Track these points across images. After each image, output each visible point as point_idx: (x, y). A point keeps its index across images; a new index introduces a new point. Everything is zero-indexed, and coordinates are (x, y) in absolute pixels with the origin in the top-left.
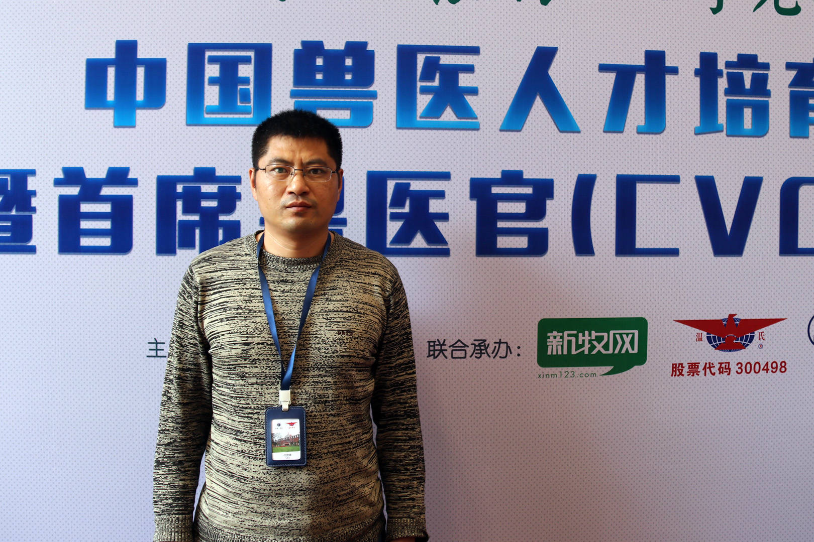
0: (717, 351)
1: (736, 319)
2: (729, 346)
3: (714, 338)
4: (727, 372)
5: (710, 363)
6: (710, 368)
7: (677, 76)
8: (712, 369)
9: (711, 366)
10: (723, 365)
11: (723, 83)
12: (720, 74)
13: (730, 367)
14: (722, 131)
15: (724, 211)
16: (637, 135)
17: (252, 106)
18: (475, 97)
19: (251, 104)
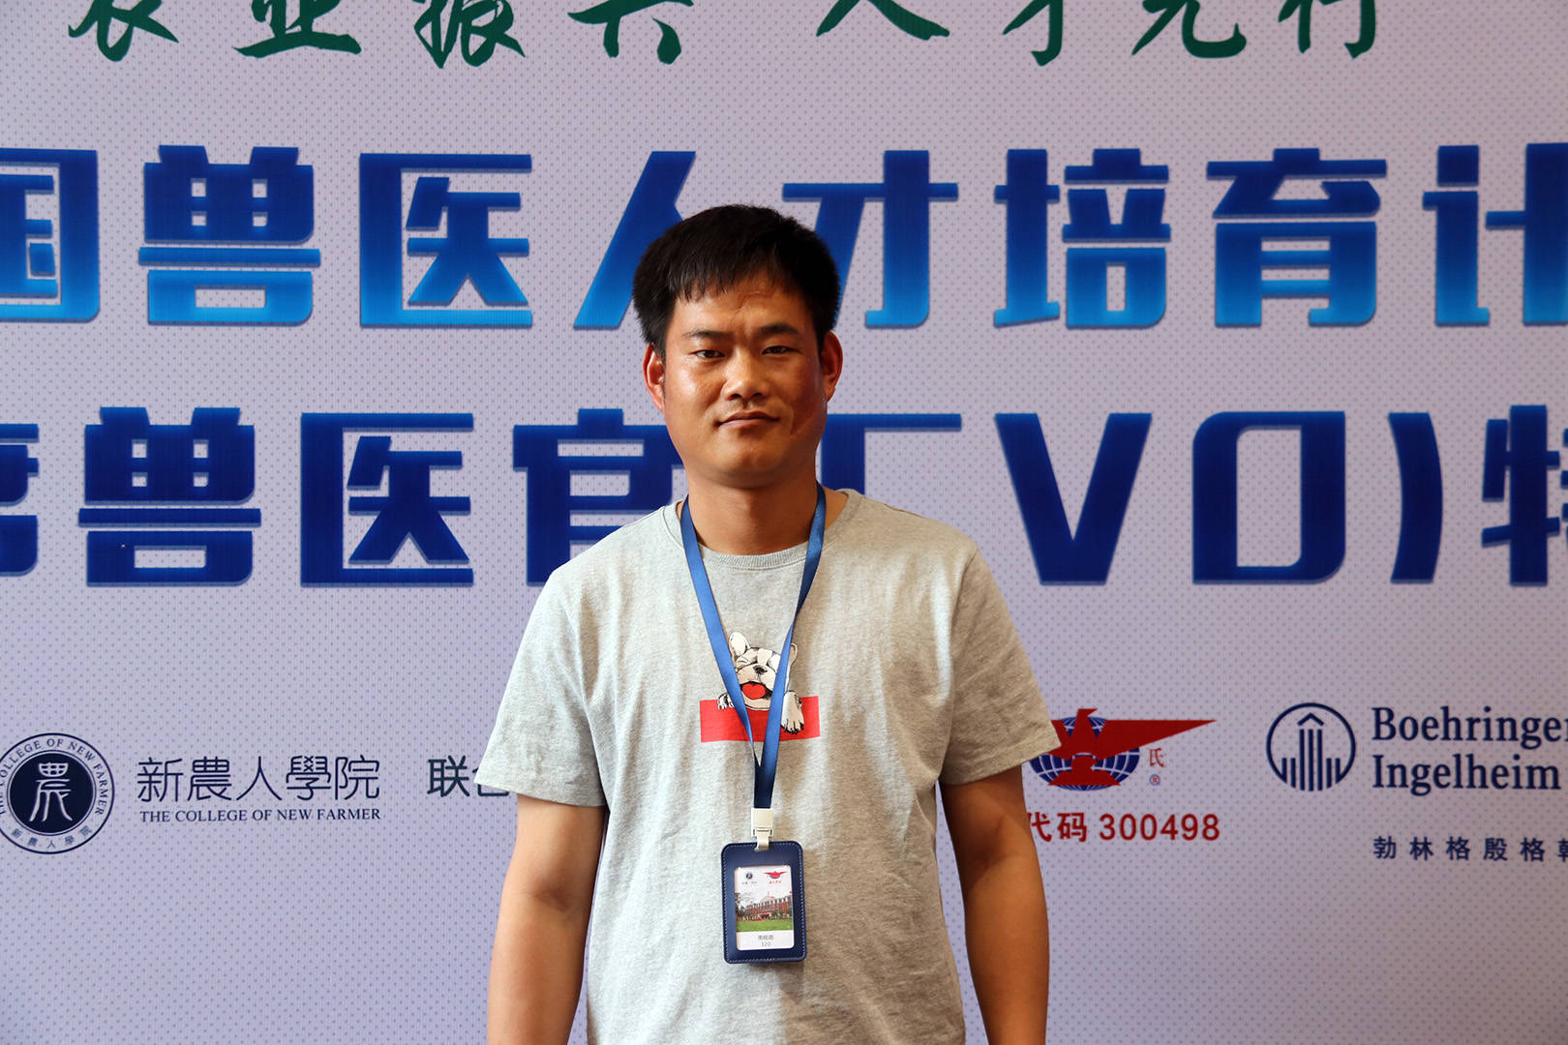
0: (1054, 788)
1: (1095, 719)
2: (1081, 778)
3: (1046, 759)
4: (1078, 834)
5: (1037, 814)
7: (954, 204)
8: (1043, 827)
9: (1041, 821)
10: (1069, 820)
11: (1058, 215)
12: (1053, 194)
13: (1086, 823)
14: (1057, 318)
15: (1061, 487)
16: (866, 331)
17: (58, 282)
18: (522, 260)
19: (57, 277)
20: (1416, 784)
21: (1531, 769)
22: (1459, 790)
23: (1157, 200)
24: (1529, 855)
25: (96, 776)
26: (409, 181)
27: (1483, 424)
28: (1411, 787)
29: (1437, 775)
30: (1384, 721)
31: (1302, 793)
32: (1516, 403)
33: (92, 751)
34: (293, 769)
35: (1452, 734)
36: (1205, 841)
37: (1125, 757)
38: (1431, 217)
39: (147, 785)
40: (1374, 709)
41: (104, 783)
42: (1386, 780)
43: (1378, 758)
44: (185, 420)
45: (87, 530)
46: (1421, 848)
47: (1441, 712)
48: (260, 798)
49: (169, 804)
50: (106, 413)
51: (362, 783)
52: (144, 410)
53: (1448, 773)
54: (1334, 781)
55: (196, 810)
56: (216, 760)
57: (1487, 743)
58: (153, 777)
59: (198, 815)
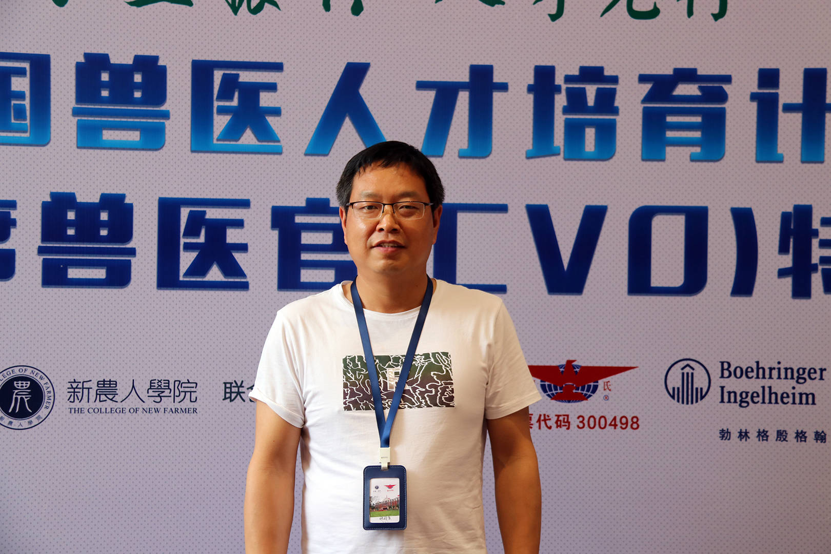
0: (554, 401)
1: (576, 365)
2: (567, 396)
3: (550, 386)
4: (566, 426)
5: (545, 415)
6: (545, 420)
7: (506, 93)
8: (547, 422)
9: (546, 419)
10: (561, 418)
11: (560, 101)
12: (558, 89)
13: (570, 420)
14: (559, 154)
15: (559, 243)
16: (458, 159)
17: (29, 124)
18: (277, 118)
19: (28, 122)
20: (741, 401)
21: (801, 394)
22: (764, 405)
23: (612, 94)
24: (799, 439)
25: (45, 389)
26: (218, 75)
27: (779, 214)
28: (739, 403)
29: (752, 397)
30: (726, 369)
31: (682, 405)
32: (797, 203)
33: (43, 375)
34: (151, 386)
35: (761, 376)
36: (632, 430)
37: (591, 385)
38: (754, 105)
39: (73, 394)
40: (721, 362)
41: (49, 392)
42: (726, 399)
43: (722, 388)
44: (96, 199)
45: (42, 258)
46: (744, 435)
47: (755, 364)
48: (133, 402)
49: (84, 404)
50: (53, 195)
51: (188, 395)
52: (74, 194)
53: (758, 396)
54: (699, 400)
55: (99, 408)
56: (110, 381)
57: (779, 380)
58: (76, 389)
59: (100, 410)
